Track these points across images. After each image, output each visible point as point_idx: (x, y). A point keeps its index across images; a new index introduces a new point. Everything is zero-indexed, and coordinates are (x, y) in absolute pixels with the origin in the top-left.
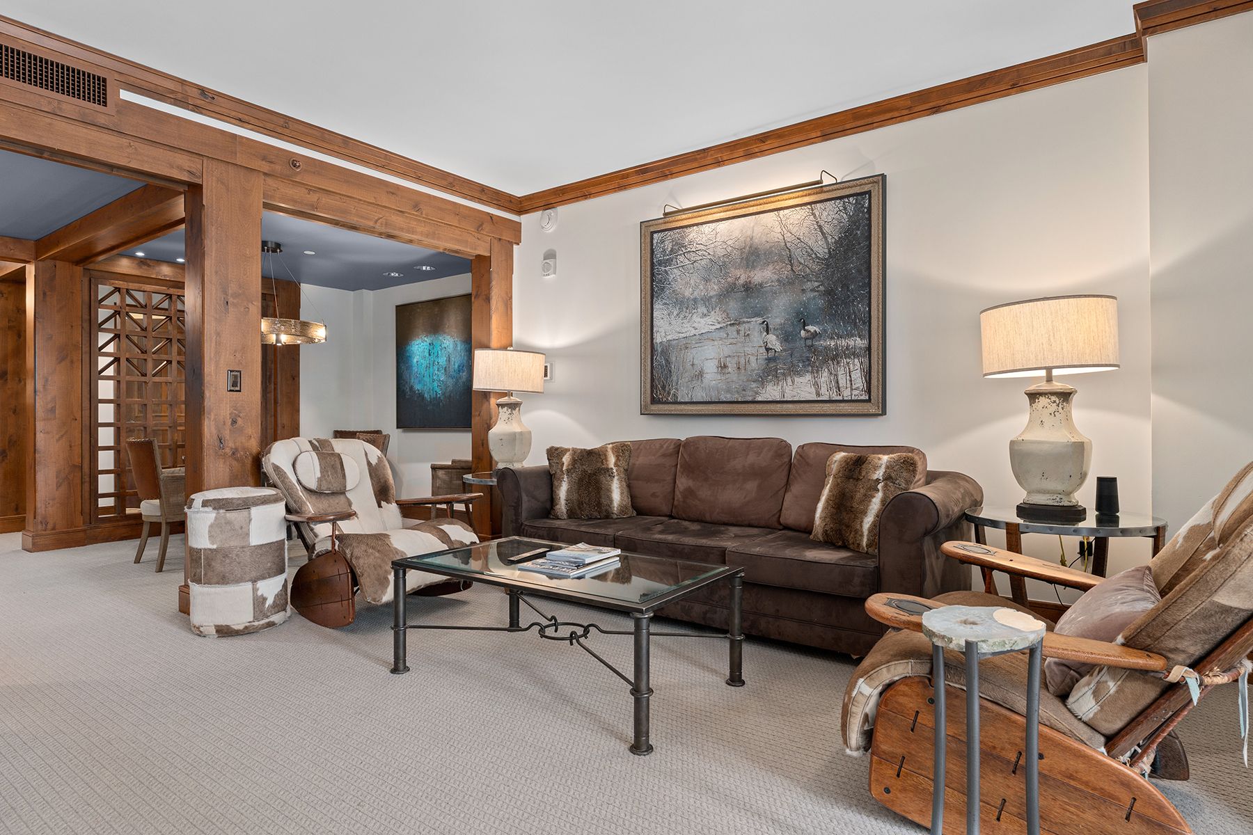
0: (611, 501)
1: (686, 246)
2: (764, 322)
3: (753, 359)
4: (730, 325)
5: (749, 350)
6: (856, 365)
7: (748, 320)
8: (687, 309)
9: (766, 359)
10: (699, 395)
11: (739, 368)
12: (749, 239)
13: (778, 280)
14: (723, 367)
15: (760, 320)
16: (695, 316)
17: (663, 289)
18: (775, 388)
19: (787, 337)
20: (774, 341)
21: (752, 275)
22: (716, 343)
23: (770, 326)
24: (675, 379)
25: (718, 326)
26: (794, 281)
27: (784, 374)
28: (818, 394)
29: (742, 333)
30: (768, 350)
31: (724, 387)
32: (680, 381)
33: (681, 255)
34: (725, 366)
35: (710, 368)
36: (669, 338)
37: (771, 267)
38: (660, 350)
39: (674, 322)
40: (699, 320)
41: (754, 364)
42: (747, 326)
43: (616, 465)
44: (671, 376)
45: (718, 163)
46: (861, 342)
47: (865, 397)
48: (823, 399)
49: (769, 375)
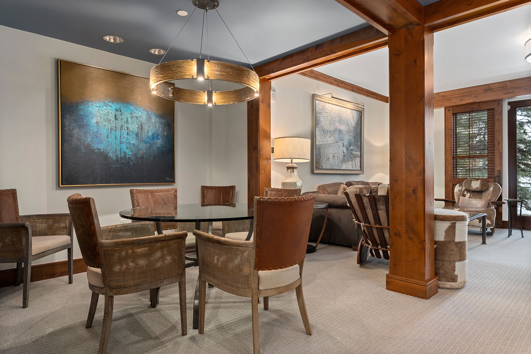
1: (325, 109)
3: (341, 155)
4: (336, 142)
5: (340, 152)
6: (358, 159)
7: (340, 142)
8: (325, 133)
9: (343, 156)
10: (329, 167)
11: (337, 158)
12: (340, 114)
15: (342, 142)
16: (327, 136)
17: (319, 124)
18: (345, 165)
19: (347, 150)
20: (345, 150)
21: (341, 126)
22: (332, 148)
23: (344, 145)
25: (333, 142)
26: (349, 132)
27: (346, 161)
28: (353, 168)
29: (338, 146)
30: (344, 152)
31: (334, 164)
33: (324, 112)
34: (334, 157)
35: (331, 156)
36: (320, 143)
37: (344, 126)
38: (317, 147)
39: (321, 137)
40: (328, 138)
41: (341, 157)
46: (359, 154)
47: (360, 169)
48: (353, 169)
49: (344, 161)
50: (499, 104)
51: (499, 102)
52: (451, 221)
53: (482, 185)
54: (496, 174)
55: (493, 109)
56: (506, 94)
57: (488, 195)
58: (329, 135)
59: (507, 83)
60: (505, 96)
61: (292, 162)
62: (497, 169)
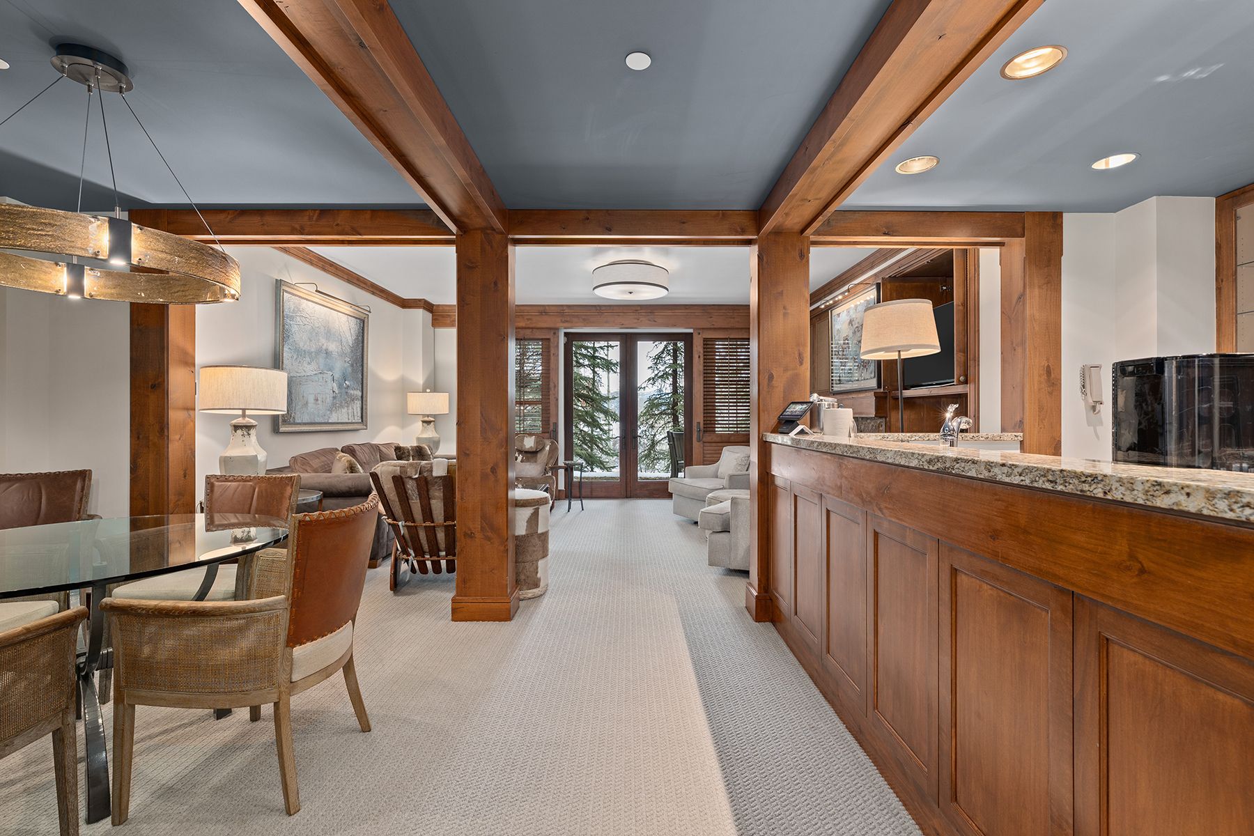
1: (301, 311)
2: (332, 375)
3: (328, 397)
4: (320, 373)
6: (358, 403)
7: (327, 372)
8: (301, 356)
10: (306, 419)
11: (323, 401)
12: (327, 322)
13: (337, 352)
15: (331, 373)
16: (305, 362)
17: (289, 337)
18: (335, 414)
19: (340, 386)
20: (335, 387)
21: (328, 344)
22: (314, 383)
23: (334, 378)
24: (294, 405)
25: (315, 373)
26: (342, 354)
27: (338, 407)
28: (348, 419)
29: (324, 380)
30: (334, 392)
31: (317, 413)
32: (296, 408)
33: (298, 316)
34: (317, 400)
35: (311, 399)
36: (292, 375)
37: (335, 343)
39: (294, 363)
40: (306, 365)
41: (328, 400)
42: (326, 376)
44: (292, 403)
46: (360, 394)
47: (360, 421)
48: (350, 421)
49: (334, 407)
50: (554, 333)
51: (555, 330)
52: (534, 506)
53: (537, 443)
54: (551, 428)
55: (549, 339)
56: (563, 322)
57: (543, 457)
58: (308, 359)
59: (565, 308)
60: (562, 324)
61: (244, 416)
62: (552, 420)
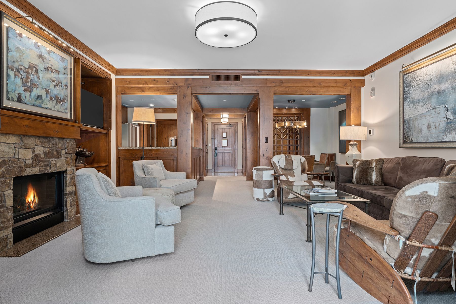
0: (372, 179)
1: (415, 78)
2: (446, 107)
3: (441, 123)
4: (432, 109)
5: (440, 119)
7: (439, 106)
8: (416, 104)
9: (447, 123)
10: (421, 140)
11: (436, 127)
12: (439, 71)
13: (452, 87)
14: (429, 127)
15: (444, 106)
16: (419, 107)
17: (407, 97)
18: (450, 135)
20: (450, 115)
21: (441, 86)
22: (427, 117)
23: (448, 108)
24: (411, 133)
25: (428, 110)
27: (454, 129)
29: (437, 112)
30: (447, 119)
31: (430, 136)
32: (414, 134)
33: (414, 82)
34: (430, 127)
35: (425, 128)
36: (410, 117)
37: (449, 82)
38: (406, 122)
39: (411, 110)
40: (420, 108)
41: (442, 126)
42: (438, 109)
43: (375, 166)
44: (410, 132)
45: (429, 41)
49: (448, 130)
58: (422, 104)
